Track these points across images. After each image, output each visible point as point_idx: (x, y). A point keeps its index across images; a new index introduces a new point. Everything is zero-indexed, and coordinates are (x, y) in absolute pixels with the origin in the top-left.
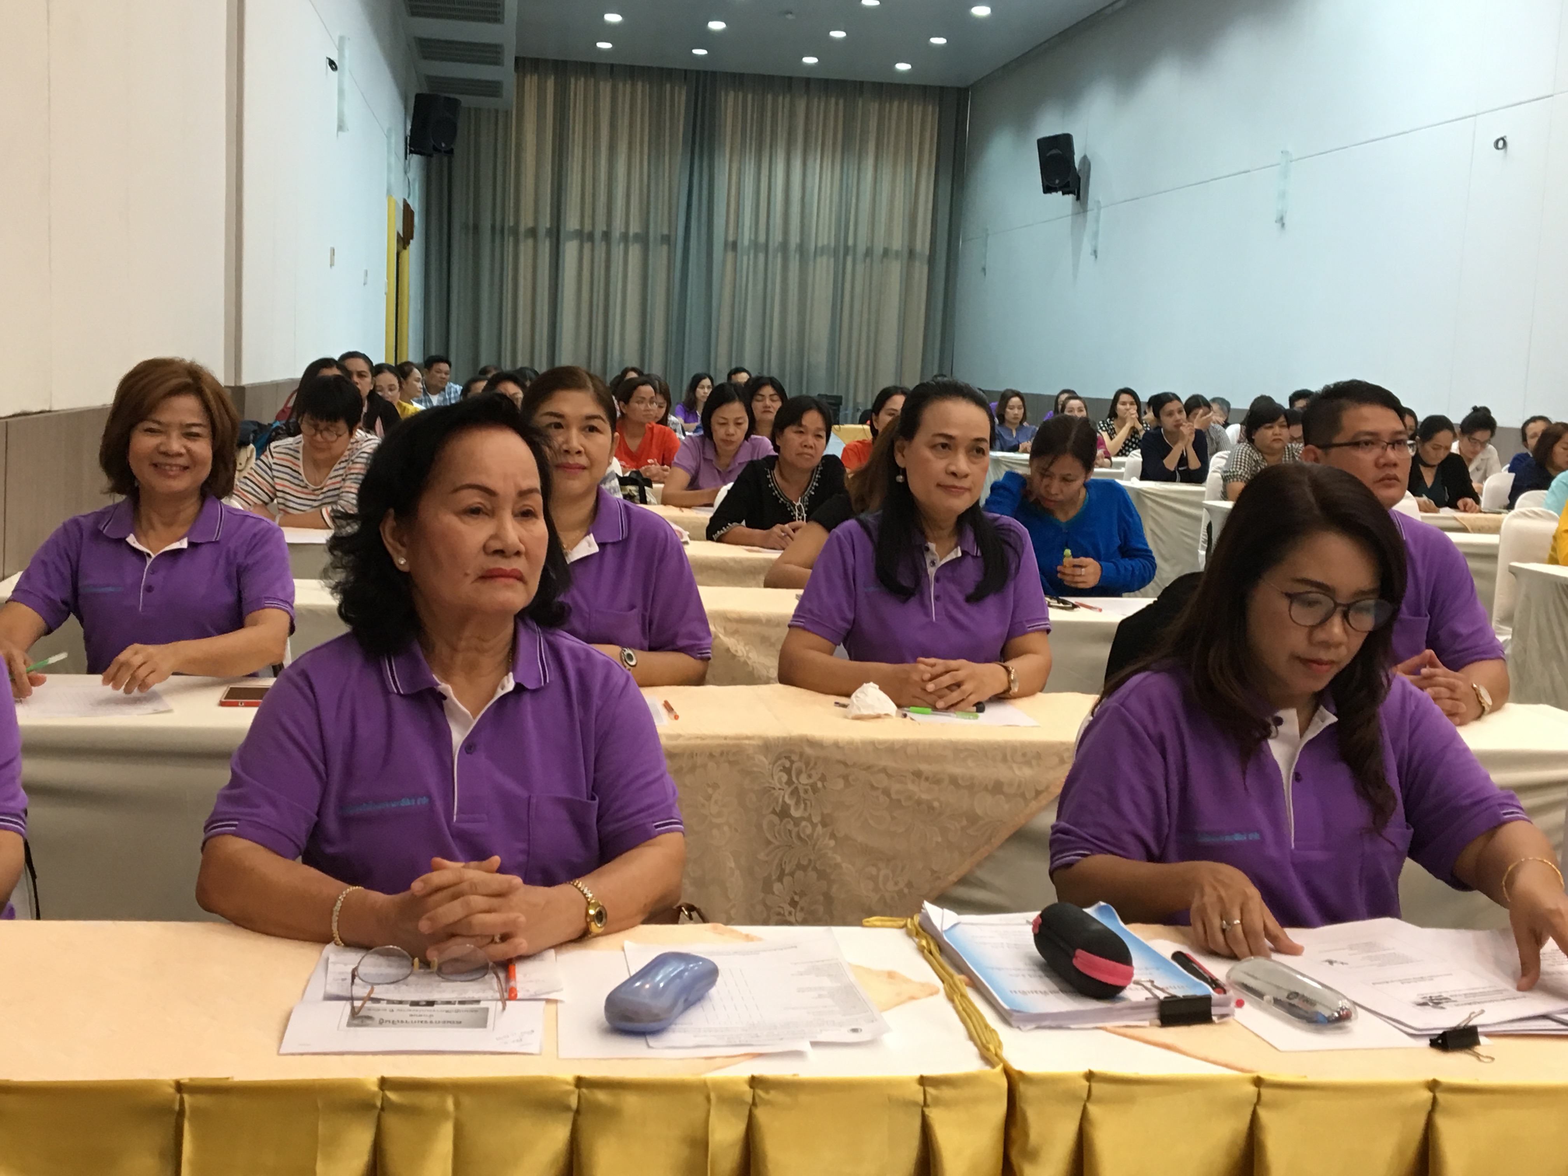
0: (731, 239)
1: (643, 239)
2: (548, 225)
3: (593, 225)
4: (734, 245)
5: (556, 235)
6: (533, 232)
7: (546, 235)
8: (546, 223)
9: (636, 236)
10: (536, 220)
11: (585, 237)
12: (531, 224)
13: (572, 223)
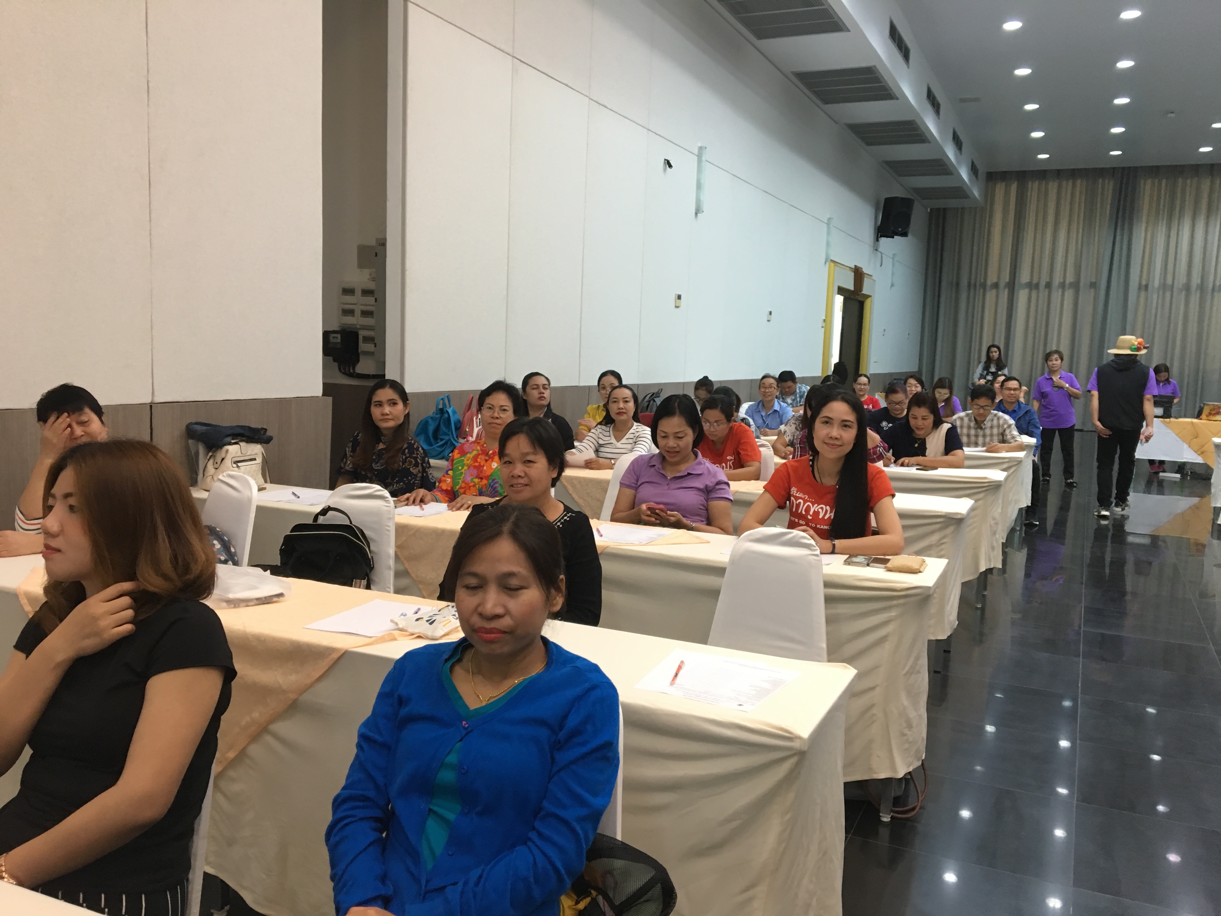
0: (1144, 283)
1: (1076, 286)
2: (1007, 280)
3: (1040, 278)
4: (1146, 287)
5: (1012, 286)
6: (996, 286)
7: (1005, 287)
8: (1006, 277)
9: (1071, 285)
10: (999, 277)
11: (1032, 286)
12: (995, 280)
13: (1024, 277)
